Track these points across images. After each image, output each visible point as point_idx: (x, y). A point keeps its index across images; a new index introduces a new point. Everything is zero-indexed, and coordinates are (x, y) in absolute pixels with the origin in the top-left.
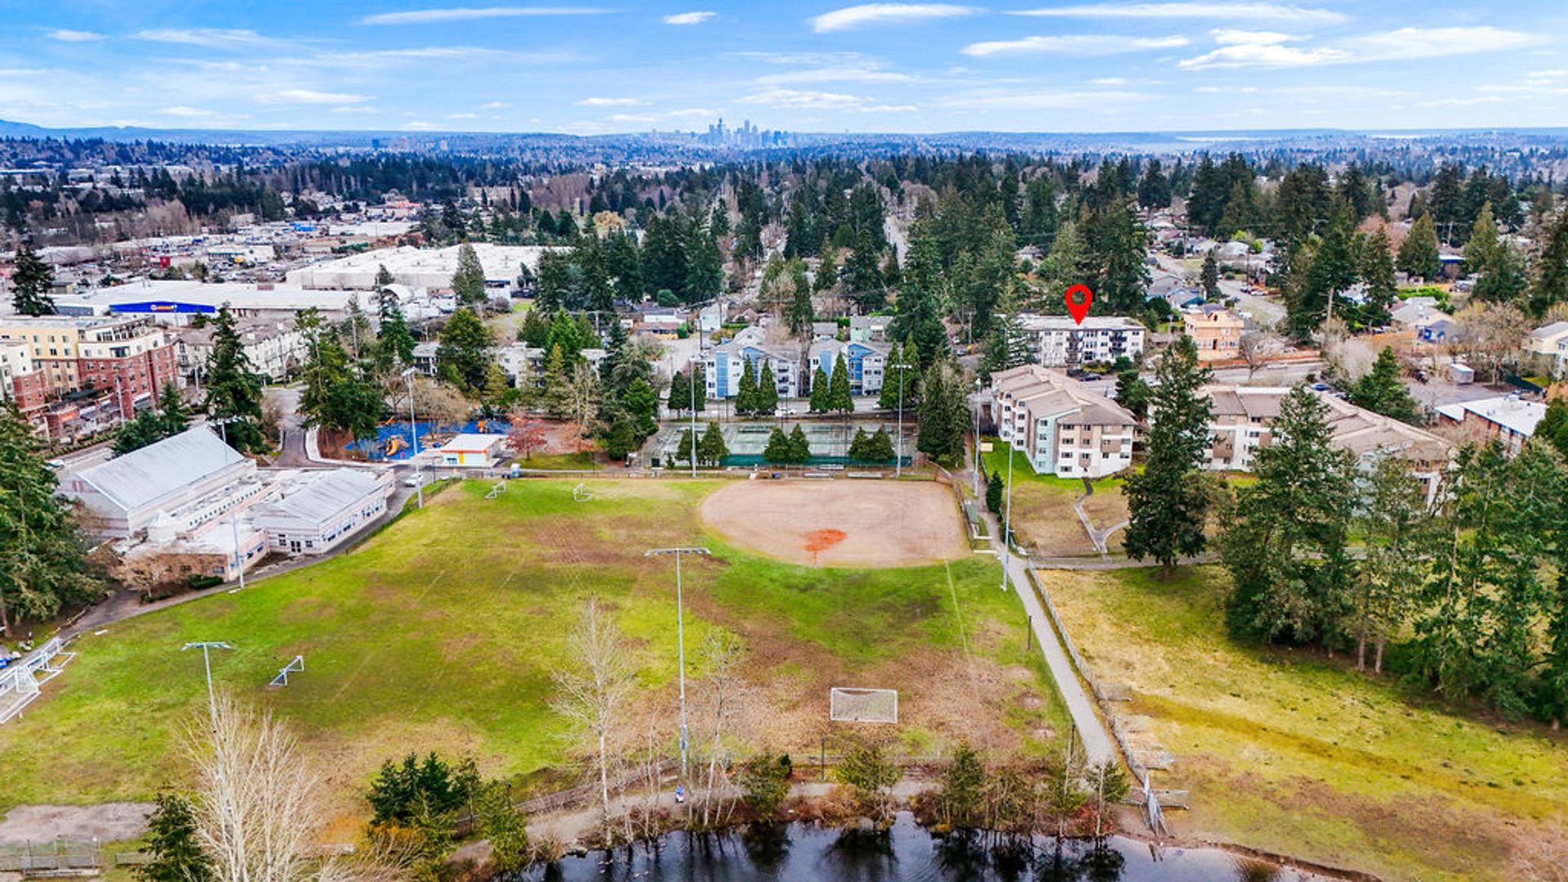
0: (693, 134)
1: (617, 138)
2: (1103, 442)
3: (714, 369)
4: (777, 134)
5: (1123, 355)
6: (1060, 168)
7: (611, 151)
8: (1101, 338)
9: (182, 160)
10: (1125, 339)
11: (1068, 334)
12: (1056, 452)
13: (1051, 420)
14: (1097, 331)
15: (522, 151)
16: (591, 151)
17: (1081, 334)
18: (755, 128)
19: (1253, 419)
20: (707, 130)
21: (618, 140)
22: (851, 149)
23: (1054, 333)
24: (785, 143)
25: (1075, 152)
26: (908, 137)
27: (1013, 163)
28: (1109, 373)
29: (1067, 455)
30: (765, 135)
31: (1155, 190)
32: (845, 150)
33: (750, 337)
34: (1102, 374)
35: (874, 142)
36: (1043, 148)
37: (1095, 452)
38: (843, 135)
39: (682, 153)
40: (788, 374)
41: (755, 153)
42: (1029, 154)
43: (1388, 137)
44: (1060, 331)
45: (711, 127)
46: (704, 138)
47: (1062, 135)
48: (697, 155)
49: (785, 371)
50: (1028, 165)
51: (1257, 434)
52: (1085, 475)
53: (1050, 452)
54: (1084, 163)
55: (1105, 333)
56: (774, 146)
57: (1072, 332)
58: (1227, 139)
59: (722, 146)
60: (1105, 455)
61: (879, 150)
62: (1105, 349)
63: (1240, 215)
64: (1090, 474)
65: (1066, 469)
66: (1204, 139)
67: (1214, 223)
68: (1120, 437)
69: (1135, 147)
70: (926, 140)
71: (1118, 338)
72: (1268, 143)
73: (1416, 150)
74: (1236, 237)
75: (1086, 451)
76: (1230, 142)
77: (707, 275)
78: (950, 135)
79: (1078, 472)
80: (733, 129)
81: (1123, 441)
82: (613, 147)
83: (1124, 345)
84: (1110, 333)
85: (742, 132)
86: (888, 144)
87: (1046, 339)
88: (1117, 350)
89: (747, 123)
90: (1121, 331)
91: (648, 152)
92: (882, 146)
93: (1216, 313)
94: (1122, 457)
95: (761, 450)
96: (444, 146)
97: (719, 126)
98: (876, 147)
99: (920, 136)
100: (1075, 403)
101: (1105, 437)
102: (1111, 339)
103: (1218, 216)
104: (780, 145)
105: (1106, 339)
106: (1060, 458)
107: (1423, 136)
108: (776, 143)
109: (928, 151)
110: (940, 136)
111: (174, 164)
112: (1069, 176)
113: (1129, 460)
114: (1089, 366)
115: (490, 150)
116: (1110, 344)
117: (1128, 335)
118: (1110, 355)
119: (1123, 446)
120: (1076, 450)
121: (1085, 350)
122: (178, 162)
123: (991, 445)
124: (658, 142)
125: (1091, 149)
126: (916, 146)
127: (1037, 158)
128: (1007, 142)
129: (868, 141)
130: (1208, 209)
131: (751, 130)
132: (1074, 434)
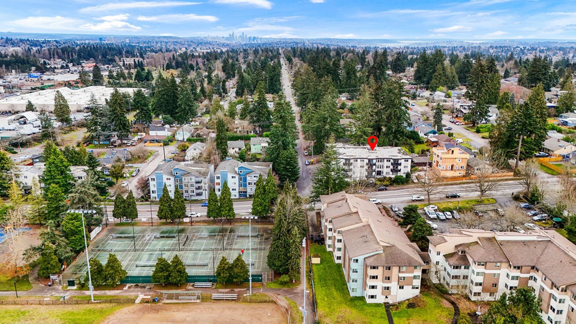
0: (223, 37)
1: (194, 38)
2: (399, 278)
3: (154, 183)
4: (254, 38)
5: (399, 174)
6: (358, 54)
7: (191, 43)
8: (386, 163)
9: (18, 45)
10: (400, 164)
11: (366, 161)
12: (365, 284)
13: (361, 259)
14: (383, 159)
15: (157, 43)
16: (183, 43)
17: (374, 161)
18: (246, 36)
19: (515, 267)
20: (228, 36)
21: (195, 39)
22: (281, 44)
23: (359, 160)
24: (257, 41)
25: (362, 46)
26: (302, 39)
27: (339, 52)
28: (391, 185)
29: (373, 287)
30: (250, 38)
31: (399, 66)
32: (278, 44)
33: (195, 149)
34: (386, 186)
35: (289, 41)
36: (350, 45)
37: (394, 285)
38: (278, 39)
39: (218, 44)
40: (202, 184)
41: (245, 45)
42: (346, 47)
43: (471, 42)
44: (362, 159)
45: (230, 35)
46: (227, 39)
47: (357, 40)
48: (224, 45)
49: (200, 182)
50: (345, 52)
51: (517, 278)
52: (387, 301)
53: (360, 281)
54: (366, 52)
55: (388, 160)
56: (253, 42)
57: (370, 160)
58: (415, 42)
59: (234, 42)
60: (401, 287)
61: (291, 44)
62: (389, 170)
63: (440, 79)
64: (390, 301)
65: (372, 297)
66: (406, 42)
67: (428, 83)
68: (412, 275)
69: (383, 44)
70: (308, 41)
71: (396, 164)
72: (429, 43)
73: (483, 47)
74: (439, 89)
75: (387, 285)
76: (416, 43)
77: (187, 108)
78: (317, 39)
79: (381, 299)
80: (238, 36)
81: (415, 277)
82: (192, 42)
83: (399, 168)
84: (392, 161)
85: (242, 37)
86: (294, 42)
87: (355, 163)
88: (395, 170)
89: (243, 34)
90: (398, 160)
91: (205, 43)
92: (292, 43)
93: (452, 149)
94: (413, 288)
95: (151, 274)
96: (128, 41)
97: (233, 34)
98: (290, 43)
99: (306, 39)
100: (378, 243)
101: (401, 275)
102: (392, 164)
103: (430, 79)
104: (255, 42)
105: (389, 164)
106: (367, 288)
107: (483, 42)
108: (254, 41)
109: (309, 45)
110: (313, 40)
111: (15, 47)
112: (362, 57)
113: (419, 290)
114: (380, 180)
115: (144, 42)
116: (392, 167)
117: (402, 161)
118: (391, 173)
119: (414, 280)
120: (380, 284)
121: (377, 170)
122: (16, 46)
123: (319, 259)
124: (210, 40)
125: (367, 45)
126: (304, 43)
127: (348, 48)
128: (337, 42)
129: (287, 41)
130: (426, 76)
131: (245, 36)
132: (378, 272)
